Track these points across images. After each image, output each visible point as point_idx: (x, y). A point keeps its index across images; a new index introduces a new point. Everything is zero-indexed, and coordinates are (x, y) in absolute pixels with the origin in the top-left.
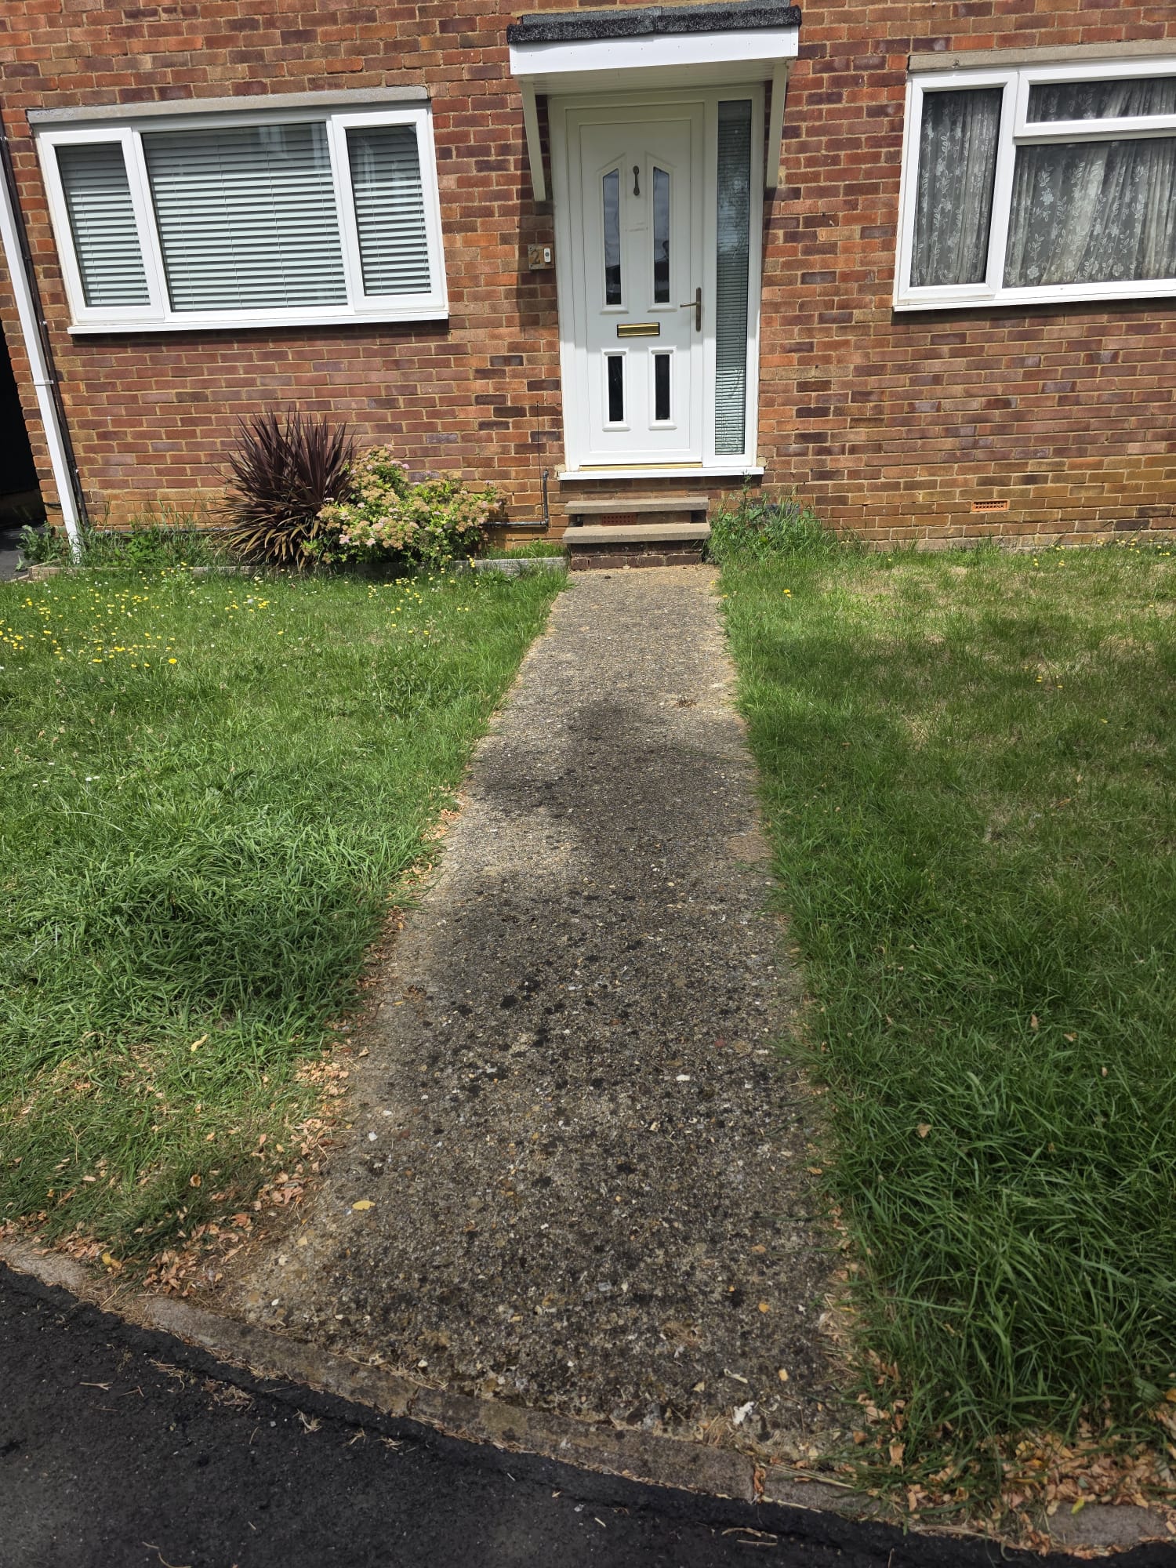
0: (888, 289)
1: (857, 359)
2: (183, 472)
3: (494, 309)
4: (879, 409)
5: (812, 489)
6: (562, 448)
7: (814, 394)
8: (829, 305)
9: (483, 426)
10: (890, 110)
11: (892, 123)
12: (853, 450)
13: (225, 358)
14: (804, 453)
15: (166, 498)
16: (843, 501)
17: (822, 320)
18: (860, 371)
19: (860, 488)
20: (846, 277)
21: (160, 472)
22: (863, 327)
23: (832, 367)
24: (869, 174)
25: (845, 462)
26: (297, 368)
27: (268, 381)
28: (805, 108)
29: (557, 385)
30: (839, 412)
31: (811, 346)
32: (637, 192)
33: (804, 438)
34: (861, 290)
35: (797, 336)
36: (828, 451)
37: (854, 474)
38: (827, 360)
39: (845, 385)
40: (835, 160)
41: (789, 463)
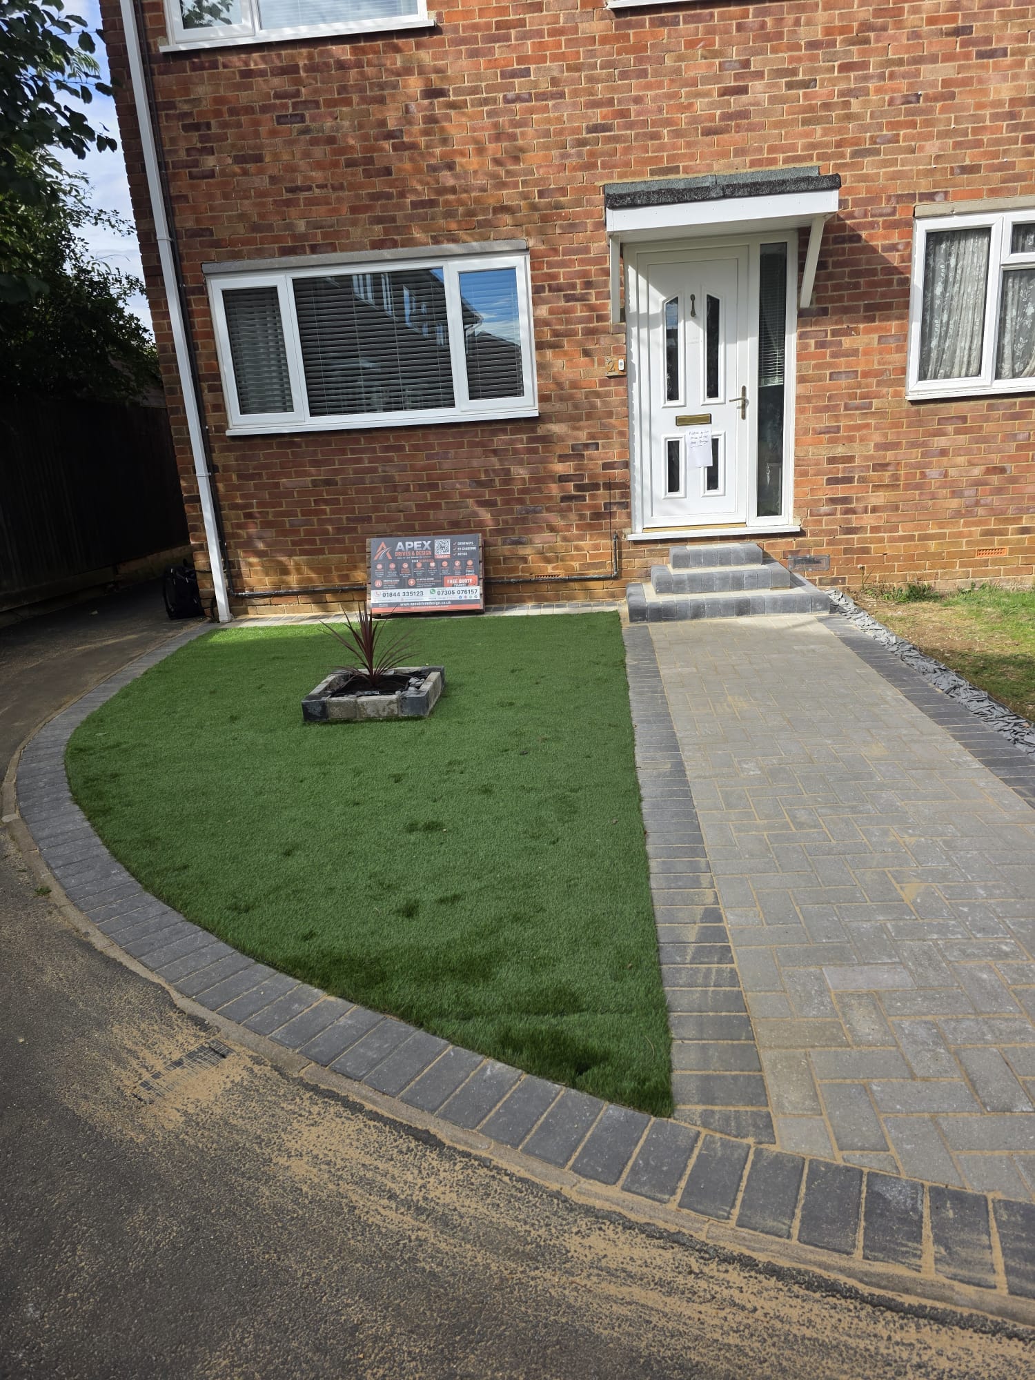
0: (902, 382)
1: (877, 438)
2: (313, 542)
3: (576, 407)
4: (896, 477)
5: (840, 542)
6: (629, 515)
7: (840, 466)
8: (853, 396)
9: (564, 499)
10: (900, 247)
11: (902, 256)
12: (874, 510)
13: (353, 451)
14: (833, 514)
15: (297, 563)
16: (867, 551)
17: (847, 408)
18: (878, 447)
19: (882, 541)
20: (866, 374)
21: (294, 543)
22: (881, 414)
23: (856, 445)
24: (883, 295)
25: (869, 520)
26: (412, 457)
27: (387, 469)
28: (835, 247)
29: (627, 465)
30: (862, 480)
31: (838, 429)
32: (693, 314)
33: (833, 501)
34: (878, 385)
35: (826, 420)
36: (853, 511)
37: (876, 529)
38: (851, 439)
39: (867, 458)
40: (857, 285)
41: (820, 522)
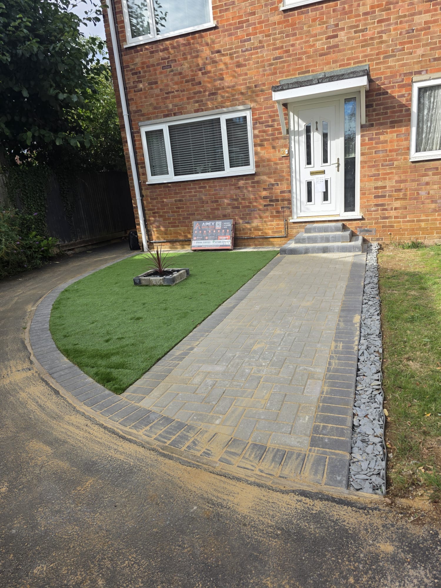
0: (408, 154)
1: (396, 178)
2: (175, 223)
3: (270, 169)
4: (405, 195)
5: (380, 223)
6: (291, 212)
7: (380, 190)
8: (385, 160)
9: (265, 206)
10: (406, 95)
11: (407, 99)
12: (396, 209)
13: (189, 189)
14: (377, 211)
15: (170, 231)
16: (392, 226)
17: (382, 165)
18: (397, 182)
19: (399, 222)
20: (391, 151)
21: (169, 223)
22: (398, 167)
23: (387, 181)
24: (398, 117)
25: (393, 213)
26: (209, 190)
27: (201, 195)
28: (375, 98)
29: (290, 192)
30: (390, 196)
31: (379, 175)
32: (317, 129)
33: (377, 205)
34: (397, 155)
35: (373, 171)
36: (386, 210)
37: (396, 217)
38: (385, 179)
39: (392, 187)
40: (386, 113)
41: (371, 214)
